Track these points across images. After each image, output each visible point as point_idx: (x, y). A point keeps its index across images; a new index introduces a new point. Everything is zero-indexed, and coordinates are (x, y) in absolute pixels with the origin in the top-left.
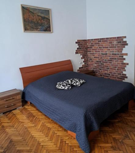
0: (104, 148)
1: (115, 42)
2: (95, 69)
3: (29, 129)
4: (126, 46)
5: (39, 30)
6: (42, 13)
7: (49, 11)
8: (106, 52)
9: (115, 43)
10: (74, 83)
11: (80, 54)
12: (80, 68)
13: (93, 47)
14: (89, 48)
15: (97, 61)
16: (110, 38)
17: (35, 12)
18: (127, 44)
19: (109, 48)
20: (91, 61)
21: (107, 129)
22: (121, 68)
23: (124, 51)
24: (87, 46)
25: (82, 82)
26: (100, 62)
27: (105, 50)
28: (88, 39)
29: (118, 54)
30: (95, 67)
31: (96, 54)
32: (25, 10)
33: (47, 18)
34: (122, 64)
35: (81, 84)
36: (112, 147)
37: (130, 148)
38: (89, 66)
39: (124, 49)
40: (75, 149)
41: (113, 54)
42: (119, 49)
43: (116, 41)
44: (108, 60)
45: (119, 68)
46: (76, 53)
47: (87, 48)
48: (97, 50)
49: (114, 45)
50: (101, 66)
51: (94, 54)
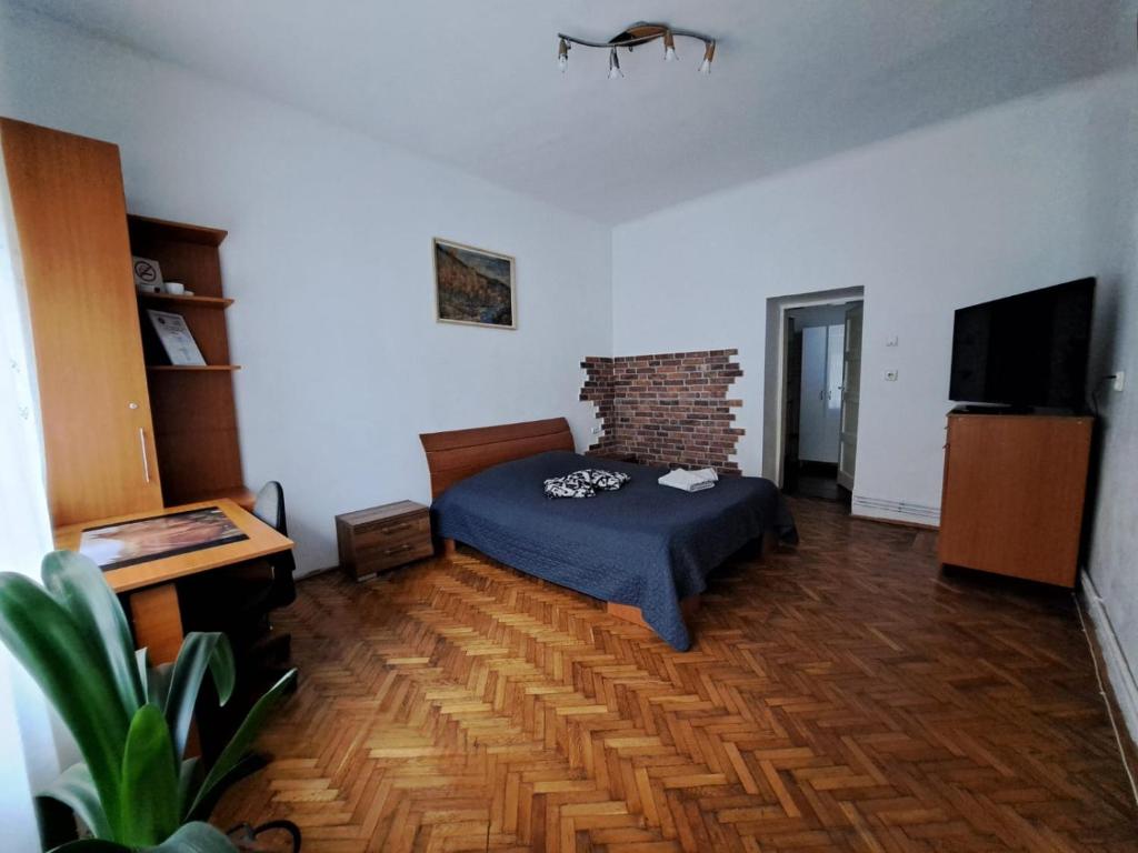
0: (723, 639)
1: (704, 366)
2: (638, 450)
3: (482, 610)
4: (737, 379)
5: (479, 318)
6: (489, 267)
7: (508, 262)
8: (676, 396)
9: (704, 368)
10: (601, 479)
11: (592, 402)
12: (591, 447)
13: (633, 381)
14: (618, 383)
15: (647, 427)
16: (689, 355)
17: (470, 264)
18: (740, 374)
19: (685, 385)
20: (627, 426)
21: (717, 598)
22: (724, 445)
23: (732, 393)
24: (613, 378)
25: (621, 477)
26: (657, 428)
27: (673, 391)
28: (614, 355)
29: (714, 403)
30: (638, 444)
31: (642, 402)
32: (444, 257)
33: (503, 285)
34: (726, 431)
35: (623, 484)
36: (745, 636)
37: (793, 635)
38: (619, 443)
39: (730, 386)
40: (643, 646)
41: (697, 403)
42: (716, 387)
43: (707, 362)
44: (682, 422)
45: (715, 444)
46: (583, 398)
47: (612, 385)
48: (647, 392)
49: (699, 375)
50: (659, 440)
51: (636, 402)
